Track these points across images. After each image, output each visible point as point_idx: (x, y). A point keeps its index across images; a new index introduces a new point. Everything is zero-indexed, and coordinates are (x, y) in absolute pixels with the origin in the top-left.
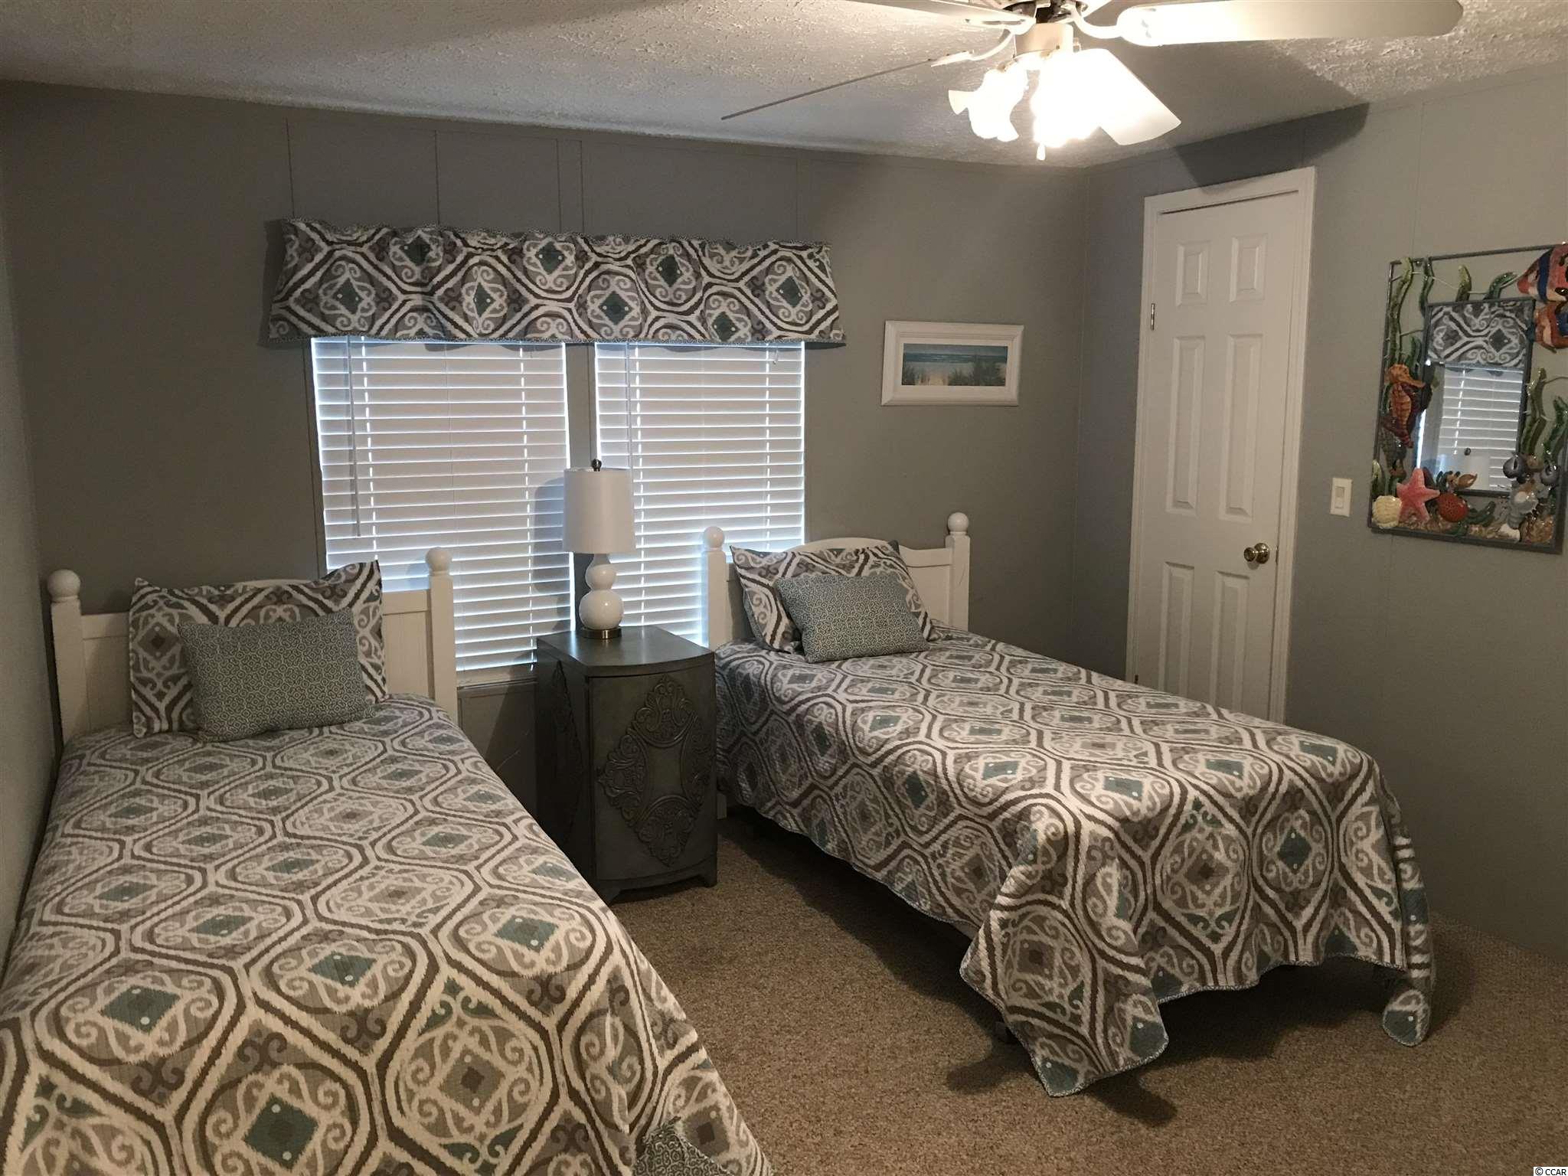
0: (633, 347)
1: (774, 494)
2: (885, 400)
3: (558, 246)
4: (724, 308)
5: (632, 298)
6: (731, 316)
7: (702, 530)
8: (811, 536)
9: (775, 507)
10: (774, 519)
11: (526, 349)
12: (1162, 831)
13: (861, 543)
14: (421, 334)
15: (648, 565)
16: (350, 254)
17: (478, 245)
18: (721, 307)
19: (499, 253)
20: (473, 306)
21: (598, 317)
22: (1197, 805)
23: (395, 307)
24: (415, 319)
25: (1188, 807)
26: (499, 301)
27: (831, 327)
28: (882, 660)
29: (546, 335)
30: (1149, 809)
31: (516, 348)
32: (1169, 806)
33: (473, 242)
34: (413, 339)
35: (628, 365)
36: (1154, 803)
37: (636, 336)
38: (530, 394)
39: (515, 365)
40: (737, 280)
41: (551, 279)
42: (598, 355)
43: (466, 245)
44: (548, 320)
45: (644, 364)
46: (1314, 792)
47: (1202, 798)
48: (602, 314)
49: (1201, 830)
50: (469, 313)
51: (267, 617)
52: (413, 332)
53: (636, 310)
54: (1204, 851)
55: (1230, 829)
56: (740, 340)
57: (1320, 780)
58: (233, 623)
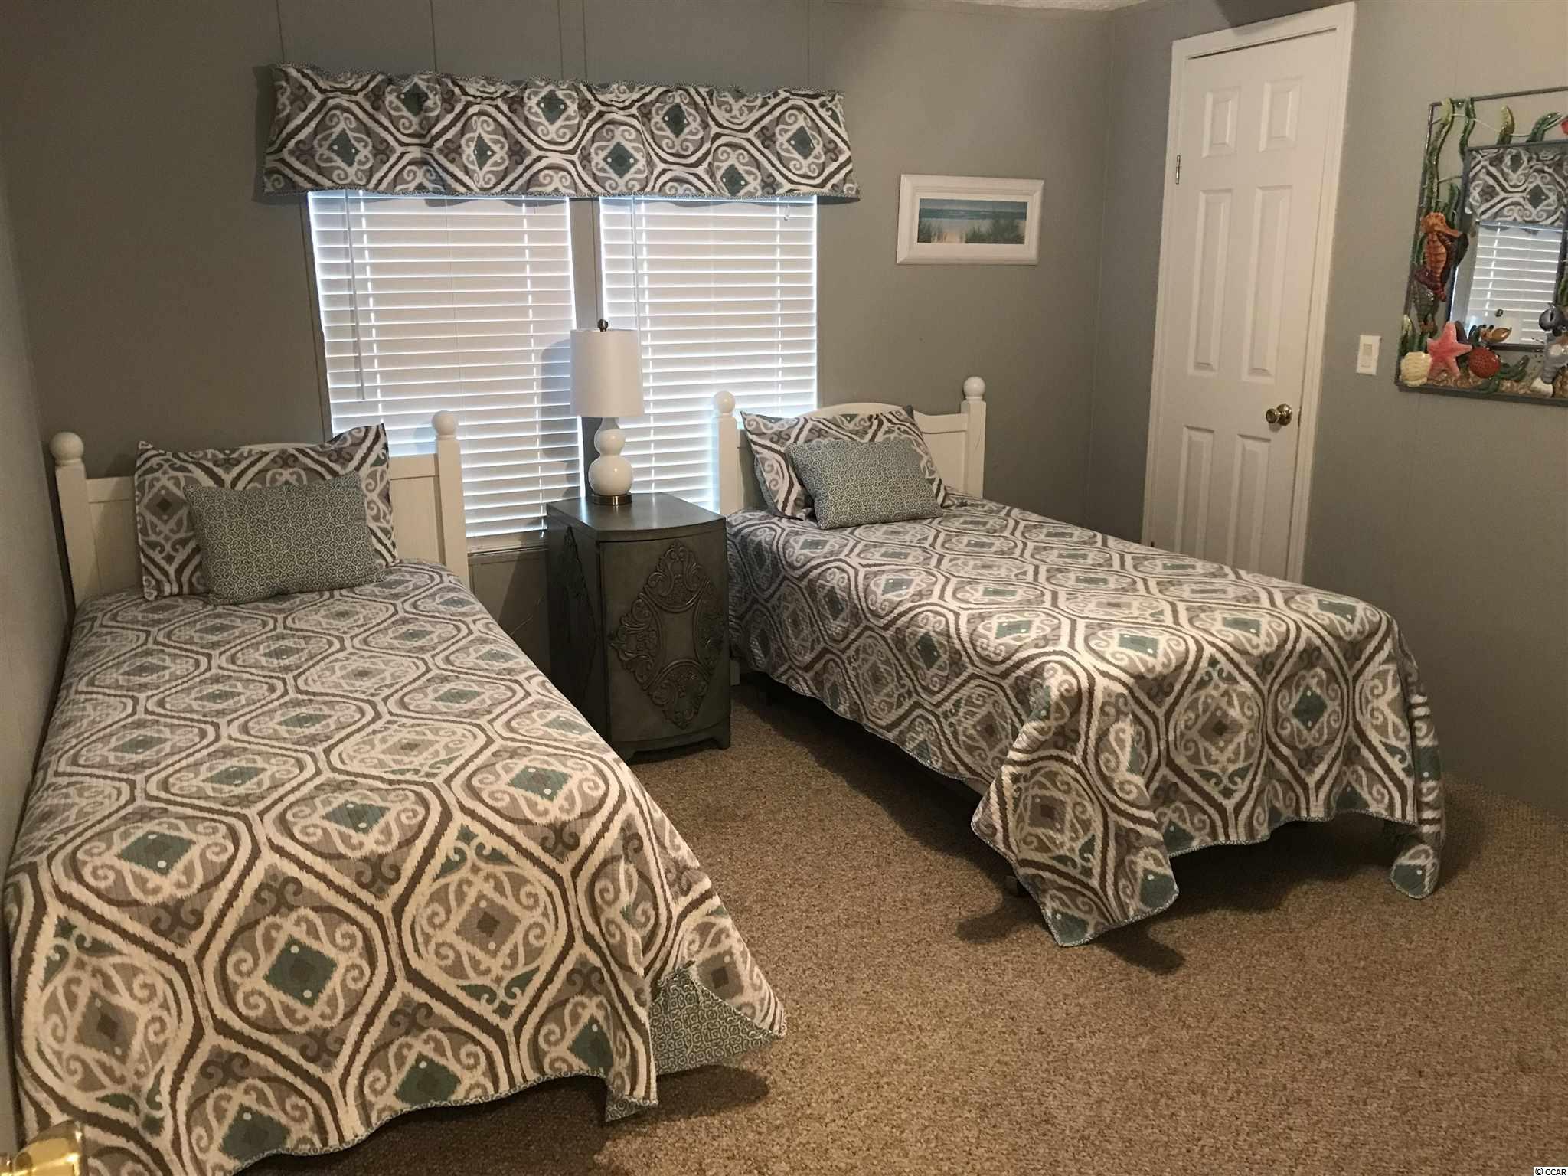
0: (639, 202)
1: (785, 358)
2: (900, 259)
3: (560, 94)
4: (732, 161)
5: (637, 149)
6: (741, 169)
7: (711, 394)
8: (824, 399)
9: (786, 371)
10: (785, 384)
11: (529, 204)
12: (1177, 687)
13: (873, 408)
14: (421, 188)
15: (659, 430)
16: (346, 104)
17: (478, 94)
18: (730, 159)
19: (499, 102)
20: (473, 158)
21: (603, 170)
22: (1213, 662)
23: (392, 160)
24: (415, 173)
25: (1204, 664)
26: (500, 153)
27: (845, 180)
28: (895, 526)
29: (549, 189)
30: (1164, 665)
31: (518, 203)
32: (1185, 663)
33: (471, 91)
34: (412, 193)
35: (634, 220)
36: (1169, 660)
37: (643, 189)
38: (535, 252)
39: (518, 221)
40: (746, 131)
41: (553, 130)
42: (604, 210)
43: (465, 94)
44: (551, 172)
45: (651, 220)
46: (1331, 650)
47: (1219, 656)
48: (607, 167)
49: (1217, 687)
50: (470, 166)
51: (274, 480)
52: (412, 186)
53: (642, 163)
54: (1218, 708)
55: (1245, 686)
56: (750, 195)
57: (1338, 638)
58: (240, 486)
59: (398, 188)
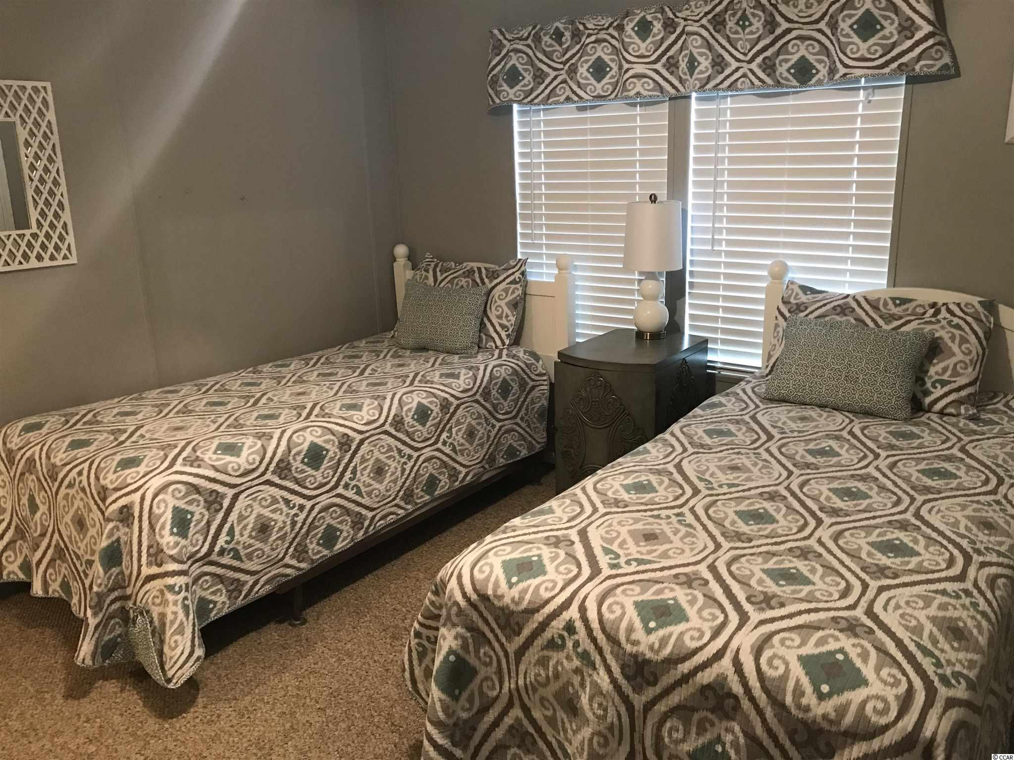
1: (857, 236)
2: (1007, 140)
4: (803, 52)
6: (811, 59)
8: (894, 281)
9: (856, 248)
10: (854, 261)
11: (641, 104)
16: (520, 47)
17: (594, 27)
19: (611, 31)
22: (570, 628)
25: (558, 624)
31: (634, 105)
33: (590, 26)
34: (562, 103)
38: (643, 141)
39: (633, 118)
40: (817, 22)
41: (643, 47)
42: (694, 105)
43: (587, 28)
45: (735, 112)
47: (579, 625)
49: (568, 658)
55: (603, 679)
59: (551, 100)
